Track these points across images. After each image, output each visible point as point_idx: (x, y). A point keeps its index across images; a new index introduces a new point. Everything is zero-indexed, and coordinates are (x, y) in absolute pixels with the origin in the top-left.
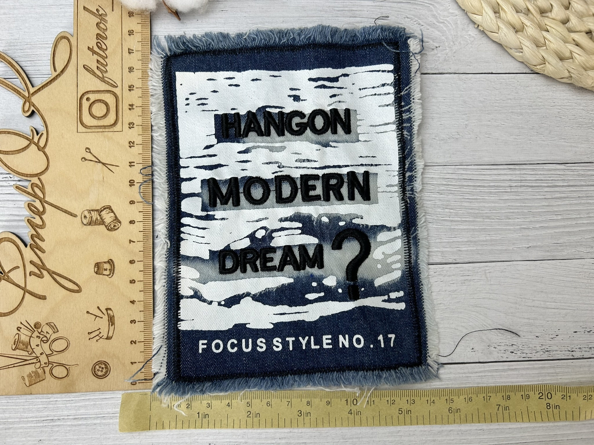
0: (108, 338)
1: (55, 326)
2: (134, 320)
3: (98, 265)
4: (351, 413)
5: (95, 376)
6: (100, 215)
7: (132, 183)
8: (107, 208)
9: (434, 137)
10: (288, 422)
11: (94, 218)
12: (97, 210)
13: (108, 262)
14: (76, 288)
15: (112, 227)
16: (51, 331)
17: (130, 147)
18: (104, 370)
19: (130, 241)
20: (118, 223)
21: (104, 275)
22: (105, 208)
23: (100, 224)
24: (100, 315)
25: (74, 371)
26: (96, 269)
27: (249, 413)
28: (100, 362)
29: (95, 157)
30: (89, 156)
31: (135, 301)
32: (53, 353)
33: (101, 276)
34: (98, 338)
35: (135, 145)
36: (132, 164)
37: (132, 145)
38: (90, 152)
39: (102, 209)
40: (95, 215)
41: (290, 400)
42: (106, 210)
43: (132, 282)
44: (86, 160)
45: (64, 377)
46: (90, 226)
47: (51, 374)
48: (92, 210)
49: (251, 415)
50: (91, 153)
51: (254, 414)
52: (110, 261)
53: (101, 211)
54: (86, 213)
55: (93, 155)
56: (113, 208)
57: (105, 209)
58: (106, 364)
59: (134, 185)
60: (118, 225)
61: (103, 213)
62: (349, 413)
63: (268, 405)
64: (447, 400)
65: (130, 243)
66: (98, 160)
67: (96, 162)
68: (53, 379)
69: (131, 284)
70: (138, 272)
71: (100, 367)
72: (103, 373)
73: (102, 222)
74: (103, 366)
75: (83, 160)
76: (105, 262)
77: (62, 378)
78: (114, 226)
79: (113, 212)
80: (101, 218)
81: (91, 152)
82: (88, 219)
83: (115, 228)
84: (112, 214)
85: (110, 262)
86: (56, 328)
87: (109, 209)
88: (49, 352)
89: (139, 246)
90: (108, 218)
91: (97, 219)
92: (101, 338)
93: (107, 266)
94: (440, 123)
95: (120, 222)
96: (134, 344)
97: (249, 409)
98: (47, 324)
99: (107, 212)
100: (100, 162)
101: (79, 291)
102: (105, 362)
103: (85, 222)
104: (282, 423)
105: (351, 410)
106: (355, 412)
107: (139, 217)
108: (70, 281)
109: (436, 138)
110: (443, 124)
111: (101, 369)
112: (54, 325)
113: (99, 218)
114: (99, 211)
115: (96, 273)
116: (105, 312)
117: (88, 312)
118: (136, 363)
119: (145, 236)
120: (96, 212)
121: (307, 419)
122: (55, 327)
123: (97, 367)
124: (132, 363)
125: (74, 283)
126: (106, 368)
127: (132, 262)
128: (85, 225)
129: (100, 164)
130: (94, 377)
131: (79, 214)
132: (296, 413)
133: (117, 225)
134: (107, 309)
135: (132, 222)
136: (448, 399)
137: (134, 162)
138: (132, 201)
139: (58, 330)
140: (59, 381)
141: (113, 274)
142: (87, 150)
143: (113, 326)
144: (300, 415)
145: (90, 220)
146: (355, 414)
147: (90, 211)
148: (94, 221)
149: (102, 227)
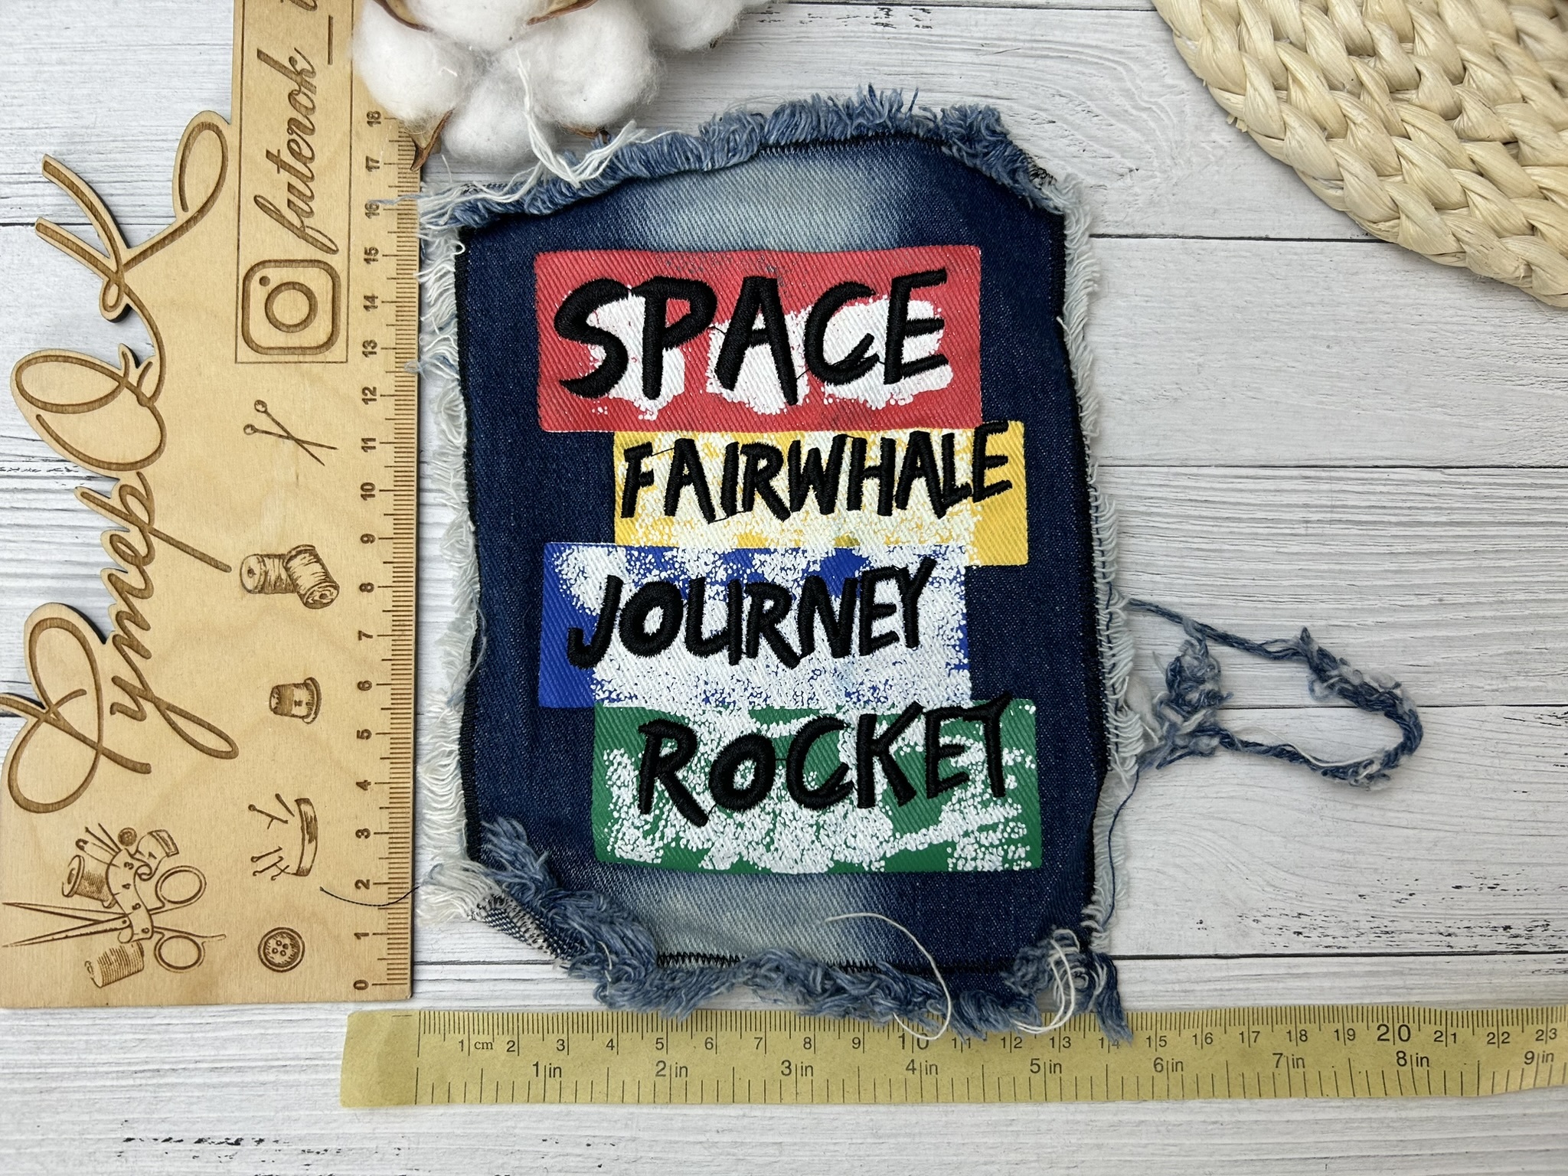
0: (301, 872)
1: (171, 839)
2: (366, 830)
3: (278, 691)
4: (914, 1069)
5: (265, 965)
6: (287, 569)
7: (367, 491)
8: (306, 551)
9: (1118, 395)
10: (758, 1088)
11: (273, 576)
12: (280, 557)
13: (305, 684)
14: (224, 747)
15: (317, 598)
16: (159, 853)
17: (365, 401)
18: (289, 952)
19: (361, 635)
20: (332, 590)
21: (293, 716)
22: (299, 551)
23: (286, 591)
24: (282, 813)
25: (216, 952)
26: (274, 701)
27: (661, 1065)
28: (280, 932)
29: (278, 424)
30: (263, 422)
31: (369, 784)
32: (164, 906)
33: (287, 718)
34: (274, 871)
35: (377, 397)
36: (370, 444)
37: (369, 396)
38: (265, 412)
39: (294, 553)
40: (275, 569)
41: (762, 1035)
42: (303, 556)
43: (364, 735)
44: (255, 430)
45: (190, 967)
46: (262, 595)
47: (159, 957)
48: (269, 556)
49: (666, 1072)
50: (269, 415)
51: (674, 1069)
52: (309, 682)
53: (290, 559)
54: (253, 563)
55: (273, 420)
56: (319, 551)
57: (299, 553)
58: (293, 935)
59: (373, 496)
60: (331, 594)
61: (295, 564)
62: (907, 1069)
63: (709, 1046)
64: (1149, 1038)
65: (360, 639)
66: (286, 431)
67: (281, 436)
68: (161, 971)
69: (360, 740)
70: (377, 710)
71: (278, 943)
72: (286, 958)
73: (293, 587)
74: (287, 941)
75: (249, 430)
76: (296, 686)
77: (185, 968)
78: (322, 596)
79: (318, 561)
80: (290, 576)
81: (269, 411)
82: (257, 577)
83: (325, 601)
84: (317, 567)
85: (310, 684)
86: (174, 844)
87: (311, 555)
88: (154, 903)
89: (383, 648)
90: (306, 574)
91: (279, 577)
92: (282, 871)
93: (302, 695)
94: (1133, 359)
95: (336, 588)
96: (363, 888)
97: (661, 1055)
98: (151, 833)
99: (305, 561)
100: (289, 437)
101: (231, 755)
102: (292, 931)
103: (250, 583)
104: (741, 1091)
105: (913, 1061)
106: (924, 1068)
107: (383, 576)
108: (211, 729)
109: (1123, 397)
110: (1140, 361)
111: (280, 949)
112: (169, 836)
113: (284, 576)
114: (286, 559)
115: (275, 711)
116: (293, 807)
117: (251, 807)
118: (366, 935)
119: (397, 624)
120: (276, 561)
121: (804, 1082)
122: (170, 843)
123: (272, 943)
124: (358, 936)
125: (220, 735)
126: (294, 945)
127: (363, 686)
128: (250, 591)
129: (290, 443)
130: (265, 968)
131: (234, 564)
132: (776, 1067)
133: (328, 593)
134: (298, 802)
135: (366, 588)
136: (1153, 1037)
137: (374, 440)
138: (367, 535)
139: (177, 849)
140: (178, 976)
141: (316, 713)
142: (260, 407)
143: (314, 843)
144: (787, 1071)
145: (262, 579)
146: (924, 1072)
147: (262, 558)
148: (273, 582)
149: (292, 599)
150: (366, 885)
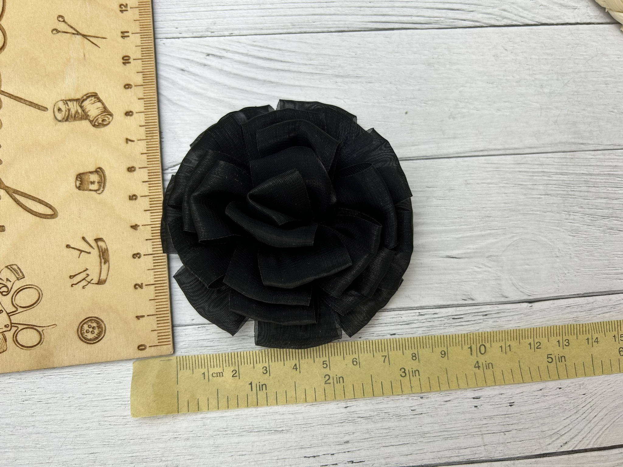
0: (100, 282)
1: (20, 269)
2: (138, 254)
3: (80, 177)
4: (479, 367)
5: (82, 340)
6: (81, 107)
7: (126, 60)
8: (92, 96)
10: (387, 386)
11: (73, 111)
12: (77, 100)
13: (96, 172)
14: (49, 212)
15: (100, 122)
16: (13, 278)
17: (122, 11)
18: (96, 331)
19: (127, 140)
20: (109, 116)
21: (91, 190)
22: (88, 96)
23: (81, 119)
24: (88, 249)
25: (50, 335)
26: (78, 183)
27: (327, 377)
28: (90, 319)
29: (72, 27)
30: (62, 27)
31: (139, 226)
32: (17, 310)
33: (86, 192)
34: (84, 283)
35: (129, 9)
36: (126, 34)
37: (124, 8)
38: (64, 21)
39: (85, 97)
40: (74, 107)
41: (386, 354)
42: (90, 99)
43: (133, 197)
44: (58, 32)
45: (35, 346)
46: (67, 123)
47: (16, 341)
48: (70, 100)
49: (331, 381)
50: (66, 23)
51: (335, 379)
52: (99, 170)
53: (84, 100)
54: (61, 105)
55: (69, 25)
56: (100, 96)
57: (88, 97)
58: (98, 320)
59: (130, 63)
60: (109, 119)
61: (86, 104)
62: (475, 367)
63: (355, 363)
64: (614, 336)
65: (127, 143)
66: (74, 29)
67: (73, 34)
68: (18, 349)
69: (131, 201)
70: (140, 183)
71: (89, 327)
72: (95, 335)
73: (85, 116)
74: (94, 325)
75: (55, 32)
76: (91, 173)
77: (33, 347)
78: (103, 120)
79: (100, 100)
80: (83, 111)
81: (66, 20)
82: (63, 113)
83: (105, 123)
84: (99, 105)
86: (21, 272)
87: (95, 98)
88: (11, 309)
89: (141, 147)
90: (93, 110)
91: (77, 112)
92: (89, 282)
93: (94, 178)
95: (111, 115)
96: (139, 289)
97: (327, 371)
98: (7, 267)
99: (92, 101)
100: (78, 33)
101: (54, 216)
102: (97, 318)
103: (59, 116)
104: (378, 390)
105: (477, 362)
106: (484, 365)
107: (138, 106)
108: (40, 202)
111: (91, 330)
112: (18, 268)
113: (80, 111)
114: (80, 101)
115: (79, 188)
116: (93, 244)
117: (68, 246)
118: (143, 316)
119: (149, 133)
120: (75, 103)
121: (415, 380)
122: (19, 272)
123: (86, 327)
124: (138, 317)
125: (47, 205)
126: (99, 327)
127: (131, 169)
128: (60, 121)
129: (79, 37)
130: (82, 343)
131: (50, 106)
132: (398, 373)
133: (106, 119)
134: (97, 240)
135: (128, 114)
136: (617, 336)
137: (128, 32)
138: (128, 85)
139: (23, 275)
140: (28, 352)
141: (104, 188)
142: (60, 19)
143: (107, 264)
144: (404, 374)
145: (67, 113)
146: (485, 368)
147: (66, 102)
148: (73, 115)
149: (85, 124)
150: (141, 286)
